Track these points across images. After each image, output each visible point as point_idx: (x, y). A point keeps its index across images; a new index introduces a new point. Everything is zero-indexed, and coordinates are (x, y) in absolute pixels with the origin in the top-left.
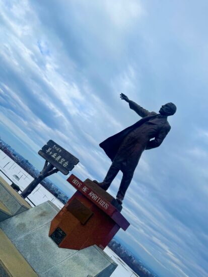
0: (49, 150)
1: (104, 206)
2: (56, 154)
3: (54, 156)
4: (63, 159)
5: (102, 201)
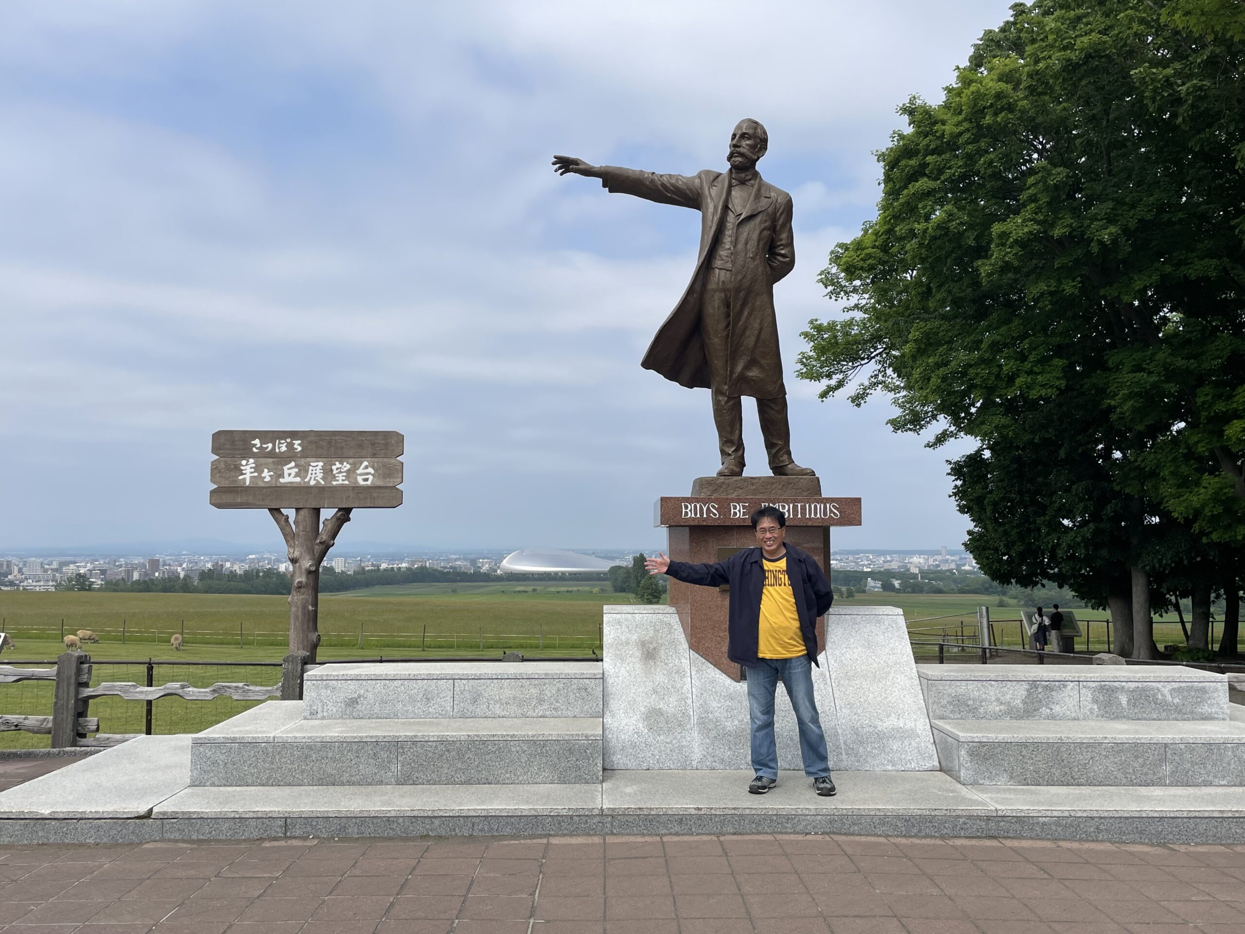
0: (248, 471)
1: (825, 514)
2: (293, 464)
3: (290, 475)
4: (338, 465)
5: (810, 506)
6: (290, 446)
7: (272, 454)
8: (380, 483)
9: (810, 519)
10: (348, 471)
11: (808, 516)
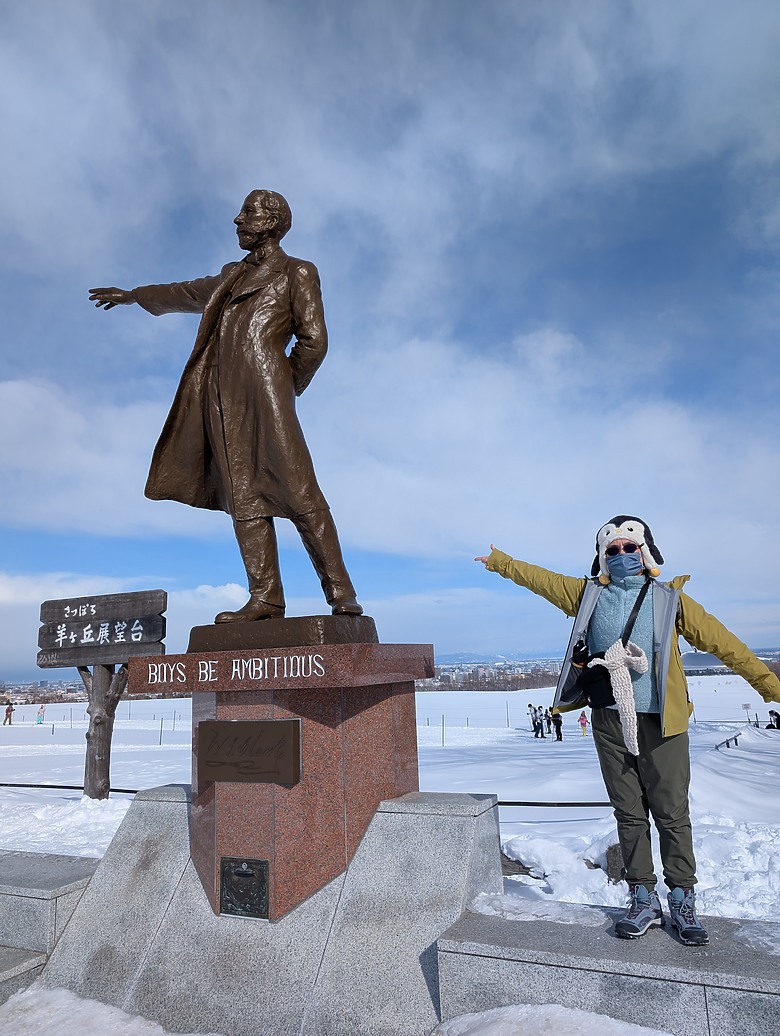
0: (61, 631)
1: (307, 672)
2: (89, 627)
3: (87, 638)
4: (119, 625)
5: (288, 661)
6: (89, 609)
7: (77, 619)
8: (146, 639)
9: (289, 679)
10: (125, 630)
11: (285, 676)
